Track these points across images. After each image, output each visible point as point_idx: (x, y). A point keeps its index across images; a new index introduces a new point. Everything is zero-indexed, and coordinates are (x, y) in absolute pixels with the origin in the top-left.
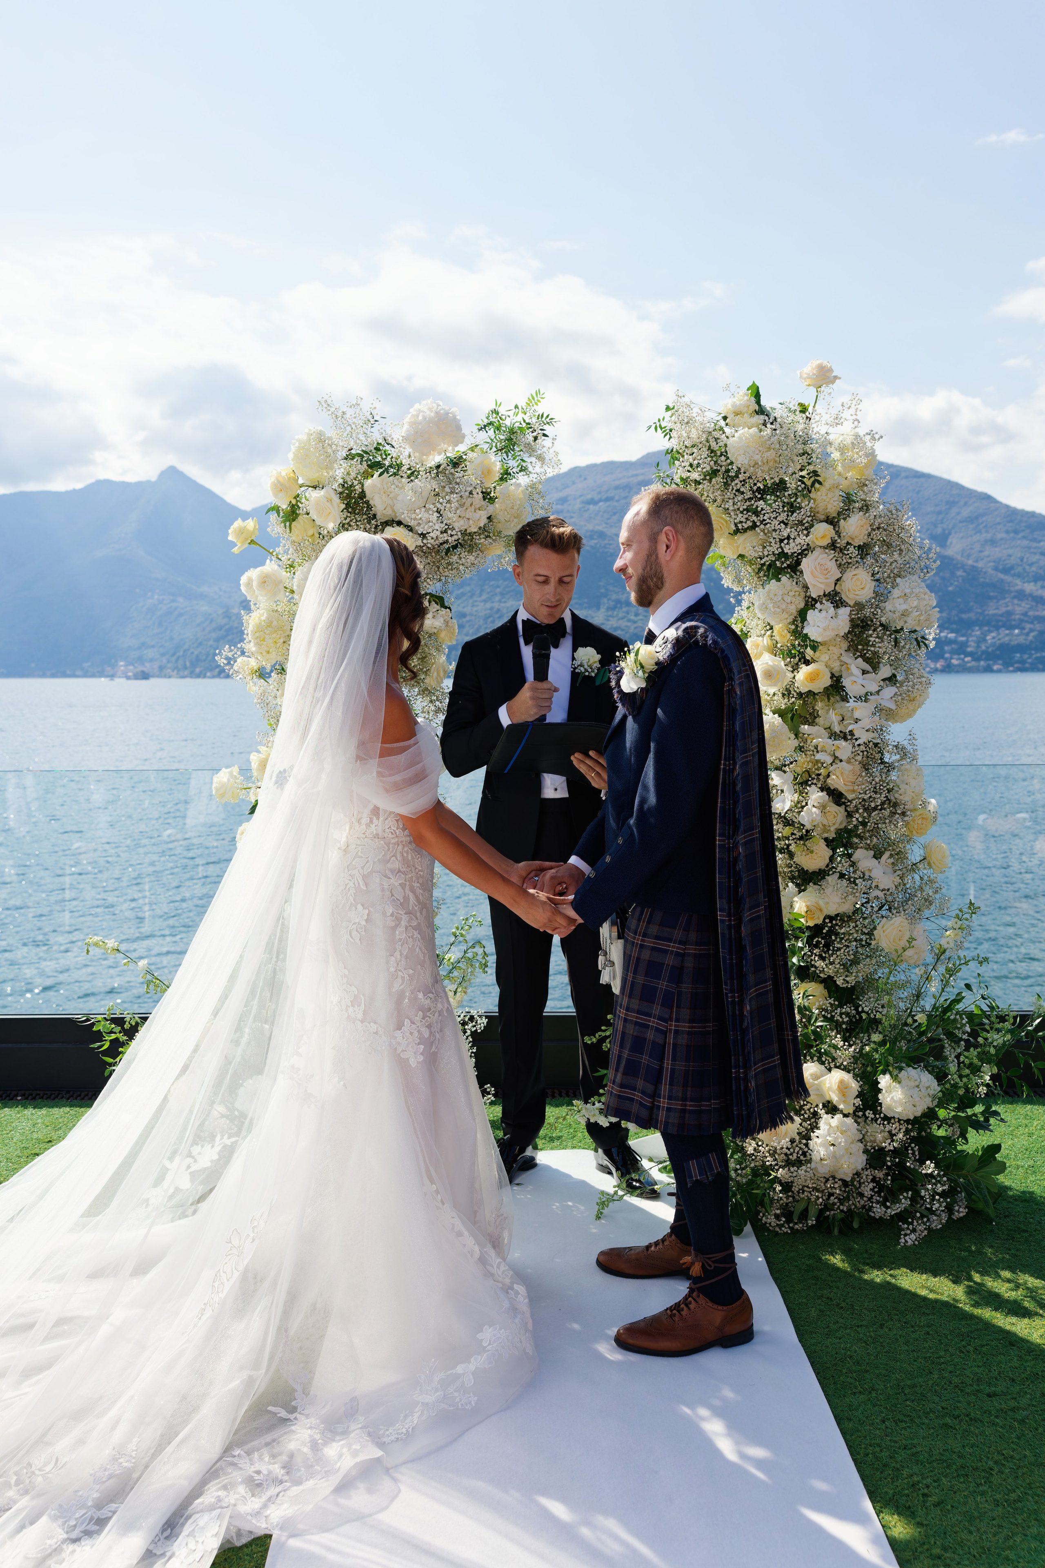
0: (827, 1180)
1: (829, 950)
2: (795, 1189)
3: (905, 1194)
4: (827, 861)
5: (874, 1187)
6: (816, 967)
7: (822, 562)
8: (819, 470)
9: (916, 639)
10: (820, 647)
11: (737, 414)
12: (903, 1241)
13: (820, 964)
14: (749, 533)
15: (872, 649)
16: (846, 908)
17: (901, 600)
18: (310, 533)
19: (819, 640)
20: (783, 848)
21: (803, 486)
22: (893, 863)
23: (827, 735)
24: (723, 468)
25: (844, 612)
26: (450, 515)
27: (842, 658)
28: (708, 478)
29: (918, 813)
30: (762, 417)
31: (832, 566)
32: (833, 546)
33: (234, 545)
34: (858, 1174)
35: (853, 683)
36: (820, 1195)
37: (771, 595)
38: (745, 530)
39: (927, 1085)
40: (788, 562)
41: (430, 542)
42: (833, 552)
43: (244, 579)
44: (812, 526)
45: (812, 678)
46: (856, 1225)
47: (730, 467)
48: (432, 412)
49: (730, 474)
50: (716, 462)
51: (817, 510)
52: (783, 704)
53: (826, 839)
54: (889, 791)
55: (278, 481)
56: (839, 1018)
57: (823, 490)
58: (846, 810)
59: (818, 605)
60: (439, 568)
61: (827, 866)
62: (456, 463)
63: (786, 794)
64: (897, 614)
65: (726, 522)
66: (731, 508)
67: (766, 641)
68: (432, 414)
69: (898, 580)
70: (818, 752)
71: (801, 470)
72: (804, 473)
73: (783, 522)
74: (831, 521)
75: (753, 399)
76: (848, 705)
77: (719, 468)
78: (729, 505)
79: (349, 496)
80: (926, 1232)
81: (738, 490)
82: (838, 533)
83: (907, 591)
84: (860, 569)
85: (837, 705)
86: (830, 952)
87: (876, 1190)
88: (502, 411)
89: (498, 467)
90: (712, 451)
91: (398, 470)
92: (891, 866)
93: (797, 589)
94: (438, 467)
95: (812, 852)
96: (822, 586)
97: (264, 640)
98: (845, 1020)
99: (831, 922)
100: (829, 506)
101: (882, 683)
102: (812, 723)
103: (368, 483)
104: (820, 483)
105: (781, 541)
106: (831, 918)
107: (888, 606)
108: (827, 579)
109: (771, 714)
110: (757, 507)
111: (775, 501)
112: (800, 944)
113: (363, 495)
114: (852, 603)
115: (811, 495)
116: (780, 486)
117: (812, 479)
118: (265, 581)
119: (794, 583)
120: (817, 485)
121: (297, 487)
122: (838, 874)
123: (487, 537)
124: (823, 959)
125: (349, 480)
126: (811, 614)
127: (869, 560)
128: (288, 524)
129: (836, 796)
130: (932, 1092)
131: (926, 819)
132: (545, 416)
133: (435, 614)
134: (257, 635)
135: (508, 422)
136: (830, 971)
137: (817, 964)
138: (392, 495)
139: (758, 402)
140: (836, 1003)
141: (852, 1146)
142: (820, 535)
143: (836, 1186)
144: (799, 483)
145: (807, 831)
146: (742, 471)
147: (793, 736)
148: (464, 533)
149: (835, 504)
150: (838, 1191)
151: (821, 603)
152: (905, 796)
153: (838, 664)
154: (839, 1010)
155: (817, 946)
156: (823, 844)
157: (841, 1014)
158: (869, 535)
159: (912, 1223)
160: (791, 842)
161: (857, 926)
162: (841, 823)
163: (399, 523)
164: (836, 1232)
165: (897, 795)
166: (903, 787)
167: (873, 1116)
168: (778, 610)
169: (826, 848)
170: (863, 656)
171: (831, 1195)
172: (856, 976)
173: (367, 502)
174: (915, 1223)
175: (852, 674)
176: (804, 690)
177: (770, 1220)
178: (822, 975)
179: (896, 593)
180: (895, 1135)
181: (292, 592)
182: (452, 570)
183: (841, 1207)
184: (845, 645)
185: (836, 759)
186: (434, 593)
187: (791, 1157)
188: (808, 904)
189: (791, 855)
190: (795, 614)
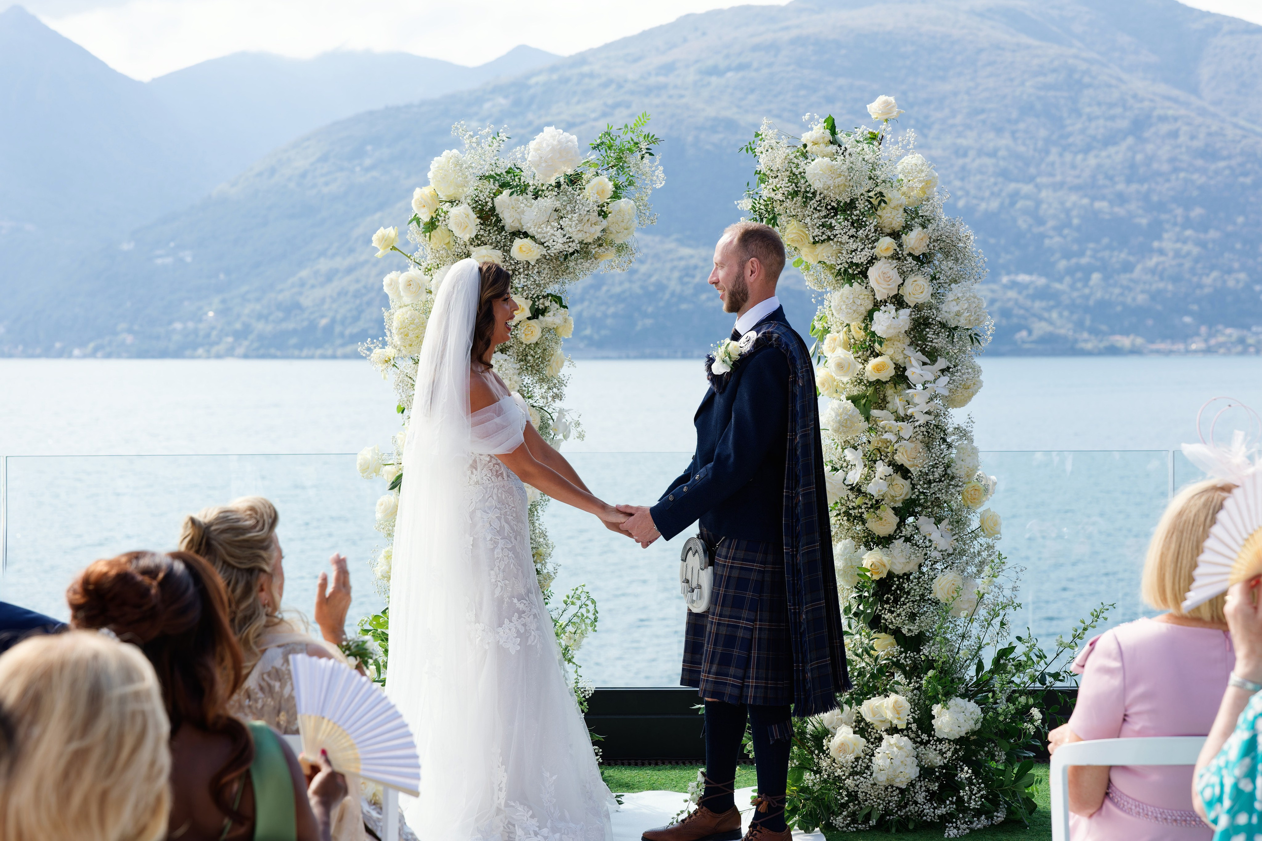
0: (887, 788)
1: (897, 604)
2: (861, 796)
3: (950, 799)
4: (895, 527)
5: (927, 796)
6: (886, 620)
7: (885, 271)
8: (885, 192)
9: (970, 336)
10: (886, 343)
11: (815, 143)
12: (947, 834)
13: (888, 616)
14: (826, 244)
15: (930, 344)
16: (912, 567)
17: (954, 303)
18: (447, 241)
19: (884, 336)
20: (857, 517)
21: (869, 206)
22: (952, 530)
23: (894, 418)
24: (803, 190)
25: (905, 313)
26: (570, 230)
27: (905, 352)
28: (790, 197)
29: (970, 485)
30: (835, 147)
31: (894, 274)
32: (895, 257)
33: (376, 250)
34: (912, 784)
35: (914, 372)
36: (881, 802)
37: (844, 299)
38: (823, 241)
39: (972, 710)
40: (859, 270)
41: (553, 251)
42: (895, 261)
43: (387, 280)
44: (877, 240)
45: (878, 369)
46: (911, 827)
47: (808, 189)
48: (554, 140)
49: (808, 195)
50: (796, 184)
51: (883, 225)
52: (855, 391)
53: (894, 509)
54: (948, 466)
55: (422, 198)
56: (903, 661)
57: (888, 209)
58: (911, 483)
59: (882, 308)
60: (558, 271)
61: (895, 531)
62: (574, 180)
63: (858, 467)
64: (952, 315)
65: (806, 235)
66: (809, 224)
67: (842, 336)
68: (555, 143)
69: (953, 285)
70: (886, 432)
71: (869, 191)
72: (871, 194)
73: (852, 236)
74: (895, 235)
75: (828, 131)
76: (908, 391)
77: (799, 189)
78: (808, 220)
79: (482, 210)
80: (968, 831)
81: (815, 209)
82: (900, 245)
83: (960, 295)
84: (920, 276)
85: (903, 392)
86: (898, 606)
87: (928, 798)
88: (614, 133)
89: (610, 186)
90: (794, 174)
91: (525, 189)
92: (950, 532)
93: (866, 293)
94: (558, 185)
95: (881, 519)
96: (886, 291)
97: (407, 335)
98: (909, 663)
99: (898, 580)
100: (894, 222)
101: (939, 373)
102: (882, 408)
103: (498, 200)
104: (885, 202)
105: (852, 251)
106: (899, 577)
107: (944, 307)
108: (889, 285)
109: (845, 400)
110: (831, 223)
111: (846, 219)
112: (866, 594)
113: (493, 209)
114: (912, 306)
115: (878, 212)
116: (851, 205)
117: (879, 199)
118: (409, 284)
119: (864, 288)
120: (883, 204)
121: (438, 203)
122: (903, 538)
123: (600, 245)
124: (892, 612)
125: (482, 198)
126: (876, 315)
127: (928, 269)
128: (428, 234)
129: (903, 471)
130: (975, 717)
131: (979, 490)
132: (651, 136)
133: (555, 312)
134: (402, 330)
135: (618, 142)
136: (898, 622)
137: (886, 617)
138: (519, 210)
139: (833, 132)
140: (902, 649)
141: (908, 759)
142: (885, 247)
143: (895, 793)
144: (867, 203)
145: (877, 501)
146: (818, 193)
147: (863, 419)
148: (581, 243)
149: (898, 220)
150: (896, 798)
151: (885, 306)
152: (958, 470)
153: (902, 356)
154: (904, 655)
155: (887, 602)
156: (891, 512)
157: (906, 657)
158: (928, 246)
159: (956, 822)
160: (863, 510)
161: (919, 582)
162: (906, 495)
163: (526, 235)
164: (894, 830)
165: (954, 470)
166: (959, 463)
167: (927, 738)
168: (850, 311)
169: (894, 516)
170: (923, 351)
171: (890, 802)
172: (920, 626)
173: (497, 216)
174: (959, 823)
175: (912, 366)
176: (873, 379)
177: (839, 821)
178: (890, 626)
179: (950, 296)
180: (945, 753)
181: (431, 292)
182: (569, 273)
183: (899, 812)
184: (908, 341)
185: (900, 438)
186: (553, 293)
187: (855, 769)
188: (874, 560)
189: (864, 522)
190: (865, 314)
